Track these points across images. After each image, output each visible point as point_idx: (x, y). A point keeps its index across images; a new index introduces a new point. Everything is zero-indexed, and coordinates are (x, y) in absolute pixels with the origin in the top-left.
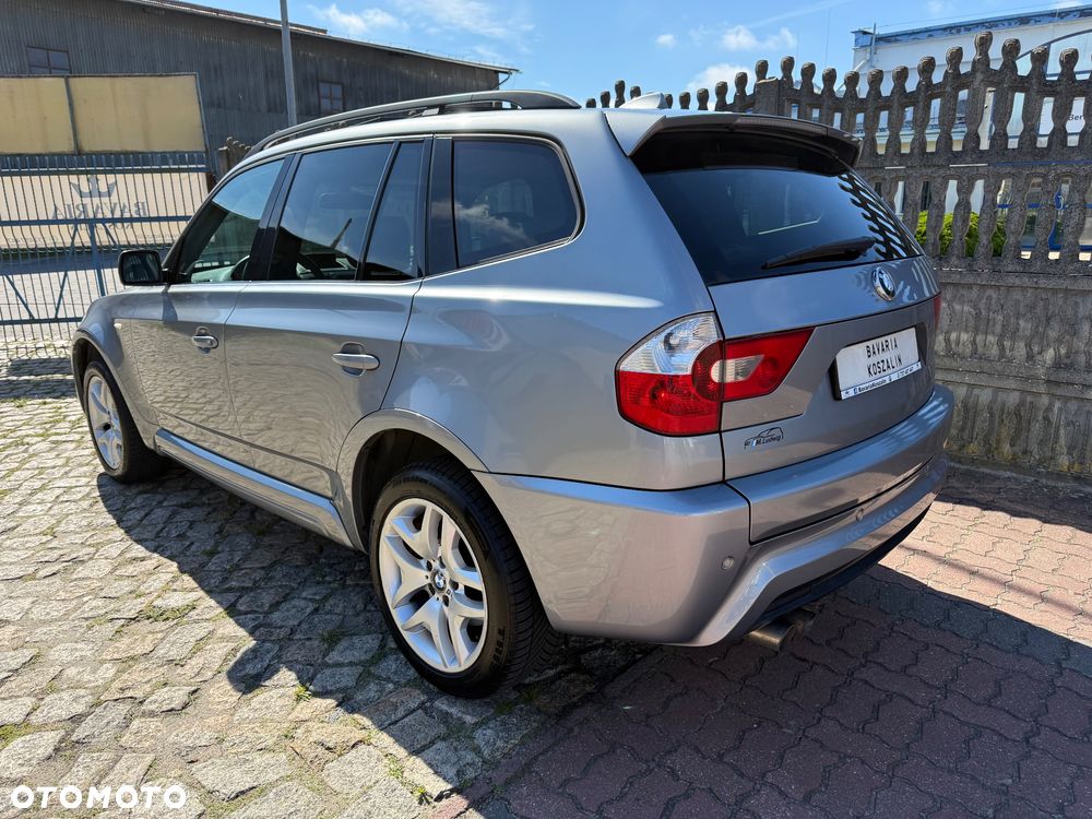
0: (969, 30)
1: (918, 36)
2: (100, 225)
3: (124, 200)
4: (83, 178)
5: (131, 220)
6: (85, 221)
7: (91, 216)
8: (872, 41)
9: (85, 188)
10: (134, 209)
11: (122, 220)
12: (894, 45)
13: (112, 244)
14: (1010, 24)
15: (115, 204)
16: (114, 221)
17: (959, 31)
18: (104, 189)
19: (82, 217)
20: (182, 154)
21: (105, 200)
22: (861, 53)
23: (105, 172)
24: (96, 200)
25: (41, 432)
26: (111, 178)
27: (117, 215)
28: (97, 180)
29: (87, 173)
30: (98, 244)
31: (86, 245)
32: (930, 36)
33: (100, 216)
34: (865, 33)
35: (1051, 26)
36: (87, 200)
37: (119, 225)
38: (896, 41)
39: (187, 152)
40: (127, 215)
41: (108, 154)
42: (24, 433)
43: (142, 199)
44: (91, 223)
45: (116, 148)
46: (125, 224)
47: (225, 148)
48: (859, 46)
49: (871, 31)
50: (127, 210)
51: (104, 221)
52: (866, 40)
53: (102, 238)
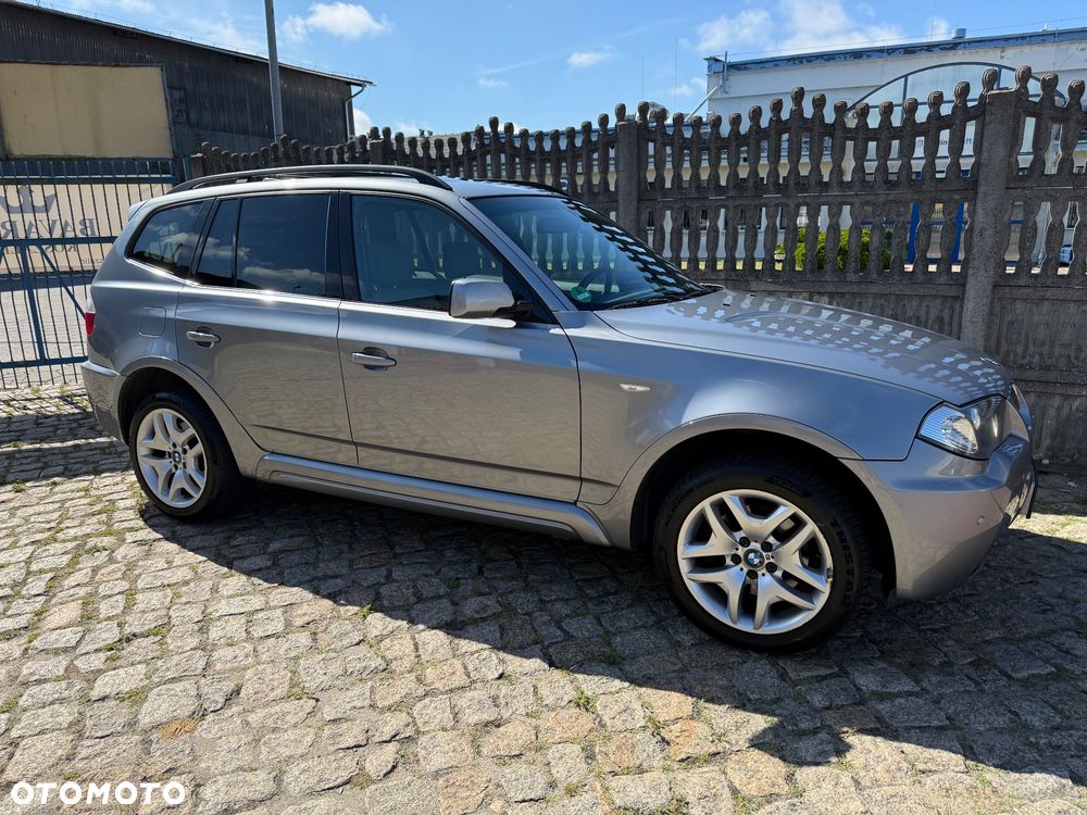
0: (810, 61)
1: (767, 65)
2: (33, 248)
3: (66, 217)
4: (12, 189)
5: (76, 241)
6: (15, 242)
7: (22, 235)
8: (723, 69)
9: (14, 201)
10: (79, 227)
11: (63, 241)
12: (742, 72)
13: (50, 270)
14: (845, 58)
15: (54, 222)
16: (52, 242)
17: (801, 62)
18: (39, 202)
19: (10, 237)
20: (142, 161)
21: (41, 216)
22: (714, 80)
23: (41, 182)
24: (29, 217)
25: (102, 528)
26: (49, 189)
27: (57, 234)
28: (31, 191)
29: (17, 182)
30: (31, 271)
31: (13, 272)
32: (776, 65)
33: (34, 236)
34: (717, 60)
35: (880, 61)
36: (16, 217)
37: (59, 247)
38: (745, 69)
39: (149, 159)
40: (70, 235)
41: (45, 160)
43: (90, 214)
44: (22, 245)
45: (57, 152)
46: (68, 246)
47: (199, 155)
48: (712, 73)
49: (723, 59)
50: (69, 229)
51: (39, 242)
52: (718, 67)
53: (37, 262)
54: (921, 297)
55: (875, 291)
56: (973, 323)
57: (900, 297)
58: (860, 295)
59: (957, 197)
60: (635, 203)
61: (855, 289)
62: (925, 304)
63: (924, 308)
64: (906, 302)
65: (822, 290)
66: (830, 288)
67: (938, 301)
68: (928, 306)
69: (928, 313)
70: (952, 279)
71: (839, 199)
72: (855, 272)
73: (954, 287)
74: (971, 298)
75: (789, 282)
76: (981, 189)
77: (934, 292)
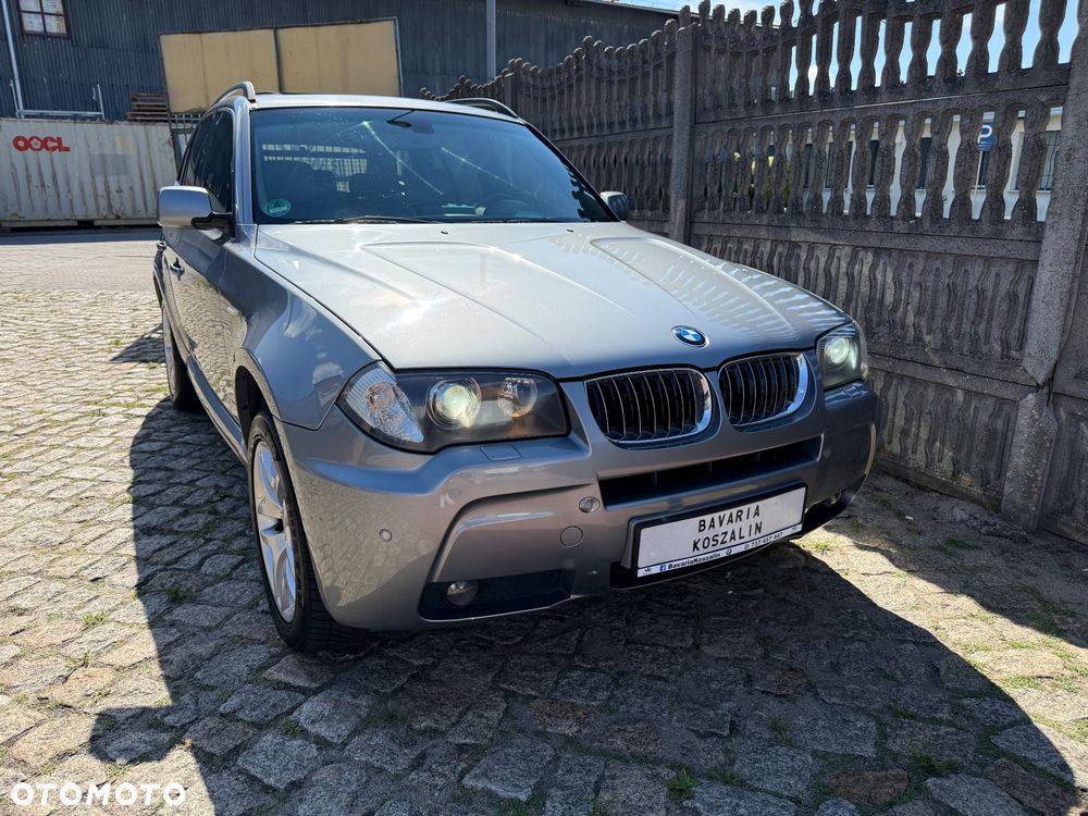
25: (131, 400)
42: (115, 400)
54: (988, 260)
55: (926, 247)
56: (1047, 304)
57: (960, 260)
58: (913, 253)
59: (1043, 98)
60: (687, 127)
61: (903, 243)
62: (994, 270)
63: (992, 277)
64: (969, 268)
65: (865, 244)
66: (873, 241)
67: (1010, 268)
68: (997, 275)
69: (997, 285)
70: (1029, 233)
71: (889, 112)
72: (904, 219)
73: (1032, 245)
74: (1046, 264)
75: (831, 231)
76: (1074, 82)
77: (1002, 253)
